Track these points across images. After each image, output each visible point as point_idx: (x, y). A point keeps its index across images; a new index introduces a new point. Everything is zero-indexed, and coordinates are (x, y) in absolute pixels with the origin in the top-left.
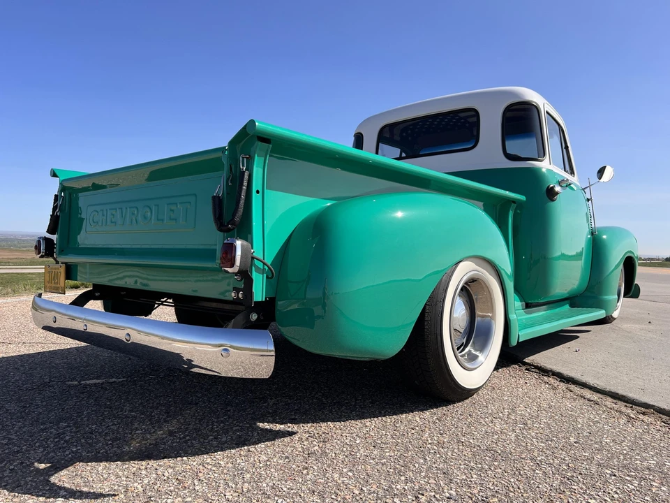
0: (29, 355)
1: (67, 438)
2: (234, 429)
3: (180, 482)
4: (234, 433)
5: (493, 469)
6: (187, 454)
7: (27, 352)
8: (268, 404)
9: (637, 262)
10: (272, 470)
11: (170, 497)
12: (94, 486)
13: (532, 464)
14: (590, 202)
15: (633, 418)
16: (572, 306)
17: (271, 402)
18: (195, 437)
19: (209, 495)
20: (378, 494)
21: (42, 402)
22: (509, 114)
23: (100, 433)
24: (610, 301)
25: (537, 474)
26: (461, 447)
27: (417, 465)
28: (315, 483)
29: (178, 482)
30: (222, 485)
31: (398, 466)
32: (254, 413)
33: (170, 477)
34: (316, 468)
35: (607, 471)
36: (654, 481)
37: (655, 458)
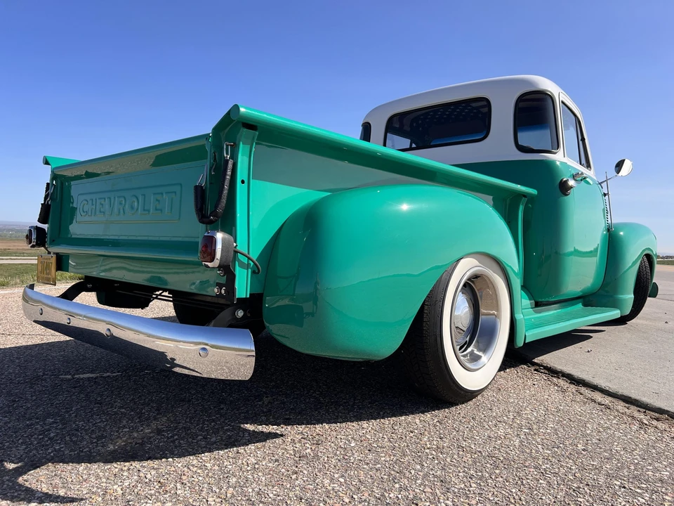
0: (26, 347)
1: (52, 435)
2: (226, 428)
3: (162, 485)
4: (225, 433)
5: (493, 477)
6: (173, 455)
7: (24, 344)
8: (263, 403)
9: (656, 260)
10: (260, 474)
11: (149, 501)
12: (72, 487)
13: (535, 473)
14: (607, 196)
15: (646, 424)
16: (585, 305)
17: (266, 400)
18: (184, 437)
19: (191, 500)
20: (369, 503)
21: (32, 396)
22: (521, 105)
23: (86, 430)
24: (625, 300)
25: (541, 484)
26: (461, 453)
27: (413, 472)
28: (303, 489)
29: (159, 485)
30: (205, 490)
31: (392, 472)
32: (247, 412)
33: (152, 480)
34: (306, 472)
35: (616, 482)
36: (666, 494)
37: (668, 469)
